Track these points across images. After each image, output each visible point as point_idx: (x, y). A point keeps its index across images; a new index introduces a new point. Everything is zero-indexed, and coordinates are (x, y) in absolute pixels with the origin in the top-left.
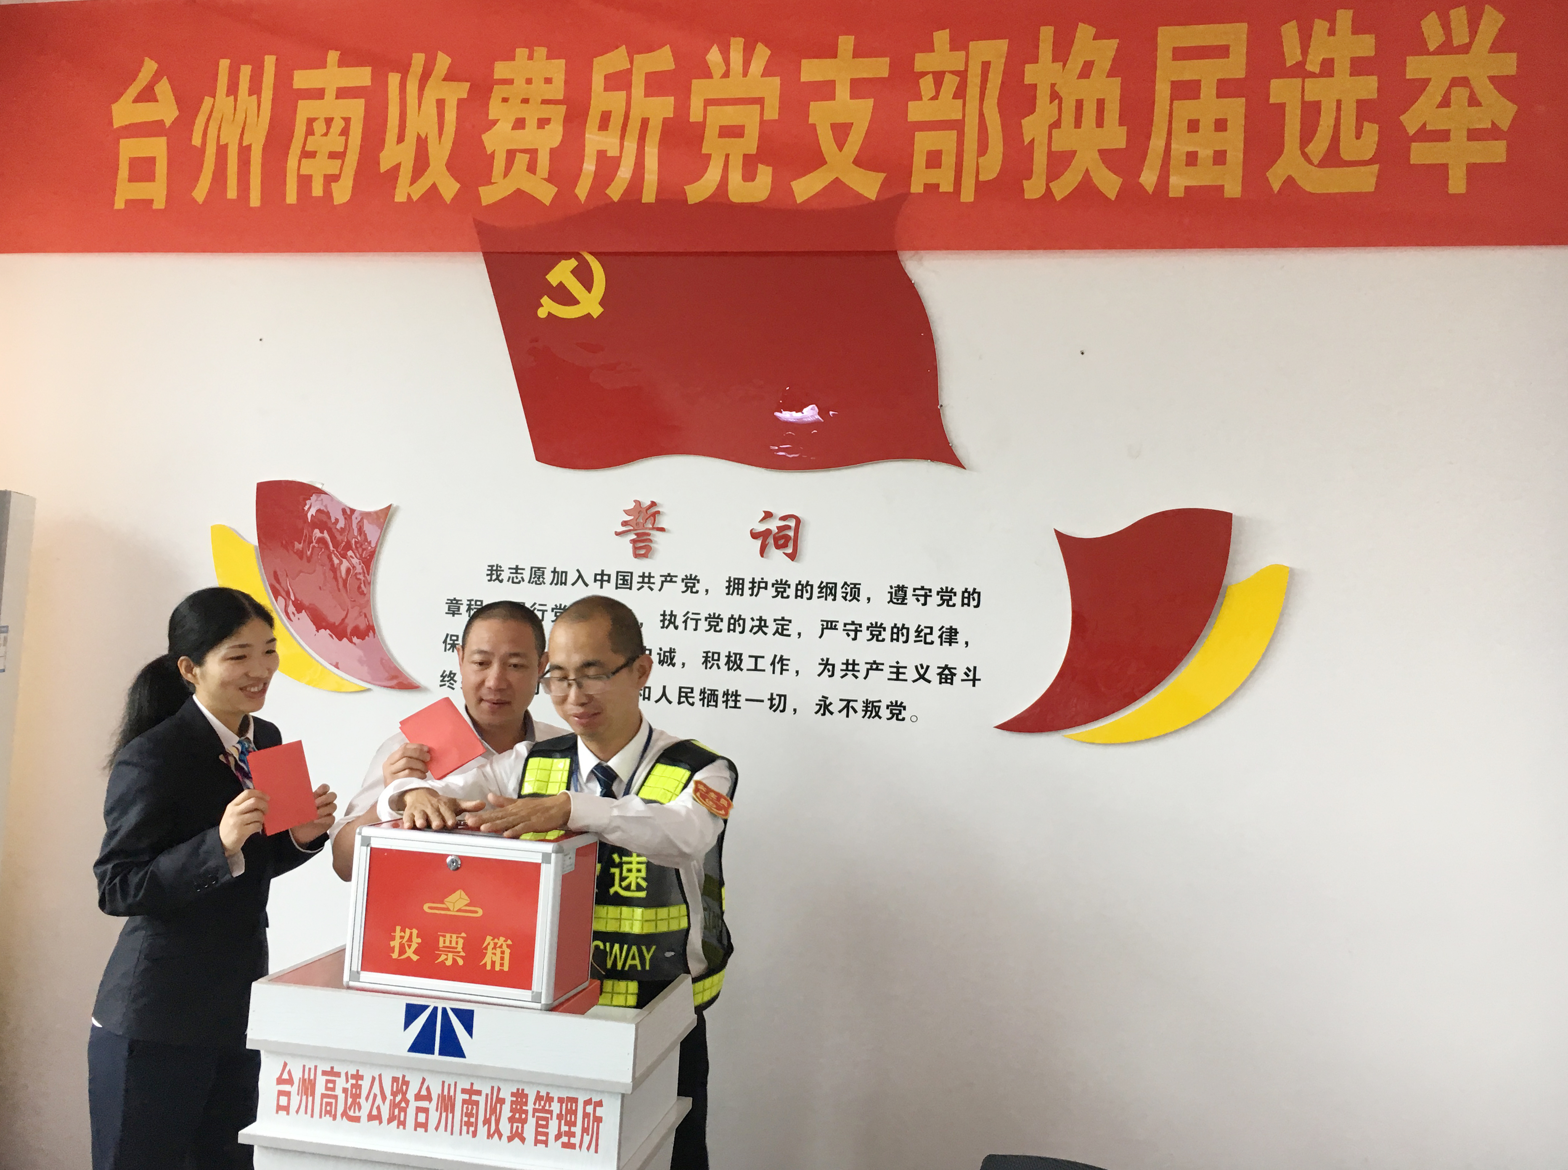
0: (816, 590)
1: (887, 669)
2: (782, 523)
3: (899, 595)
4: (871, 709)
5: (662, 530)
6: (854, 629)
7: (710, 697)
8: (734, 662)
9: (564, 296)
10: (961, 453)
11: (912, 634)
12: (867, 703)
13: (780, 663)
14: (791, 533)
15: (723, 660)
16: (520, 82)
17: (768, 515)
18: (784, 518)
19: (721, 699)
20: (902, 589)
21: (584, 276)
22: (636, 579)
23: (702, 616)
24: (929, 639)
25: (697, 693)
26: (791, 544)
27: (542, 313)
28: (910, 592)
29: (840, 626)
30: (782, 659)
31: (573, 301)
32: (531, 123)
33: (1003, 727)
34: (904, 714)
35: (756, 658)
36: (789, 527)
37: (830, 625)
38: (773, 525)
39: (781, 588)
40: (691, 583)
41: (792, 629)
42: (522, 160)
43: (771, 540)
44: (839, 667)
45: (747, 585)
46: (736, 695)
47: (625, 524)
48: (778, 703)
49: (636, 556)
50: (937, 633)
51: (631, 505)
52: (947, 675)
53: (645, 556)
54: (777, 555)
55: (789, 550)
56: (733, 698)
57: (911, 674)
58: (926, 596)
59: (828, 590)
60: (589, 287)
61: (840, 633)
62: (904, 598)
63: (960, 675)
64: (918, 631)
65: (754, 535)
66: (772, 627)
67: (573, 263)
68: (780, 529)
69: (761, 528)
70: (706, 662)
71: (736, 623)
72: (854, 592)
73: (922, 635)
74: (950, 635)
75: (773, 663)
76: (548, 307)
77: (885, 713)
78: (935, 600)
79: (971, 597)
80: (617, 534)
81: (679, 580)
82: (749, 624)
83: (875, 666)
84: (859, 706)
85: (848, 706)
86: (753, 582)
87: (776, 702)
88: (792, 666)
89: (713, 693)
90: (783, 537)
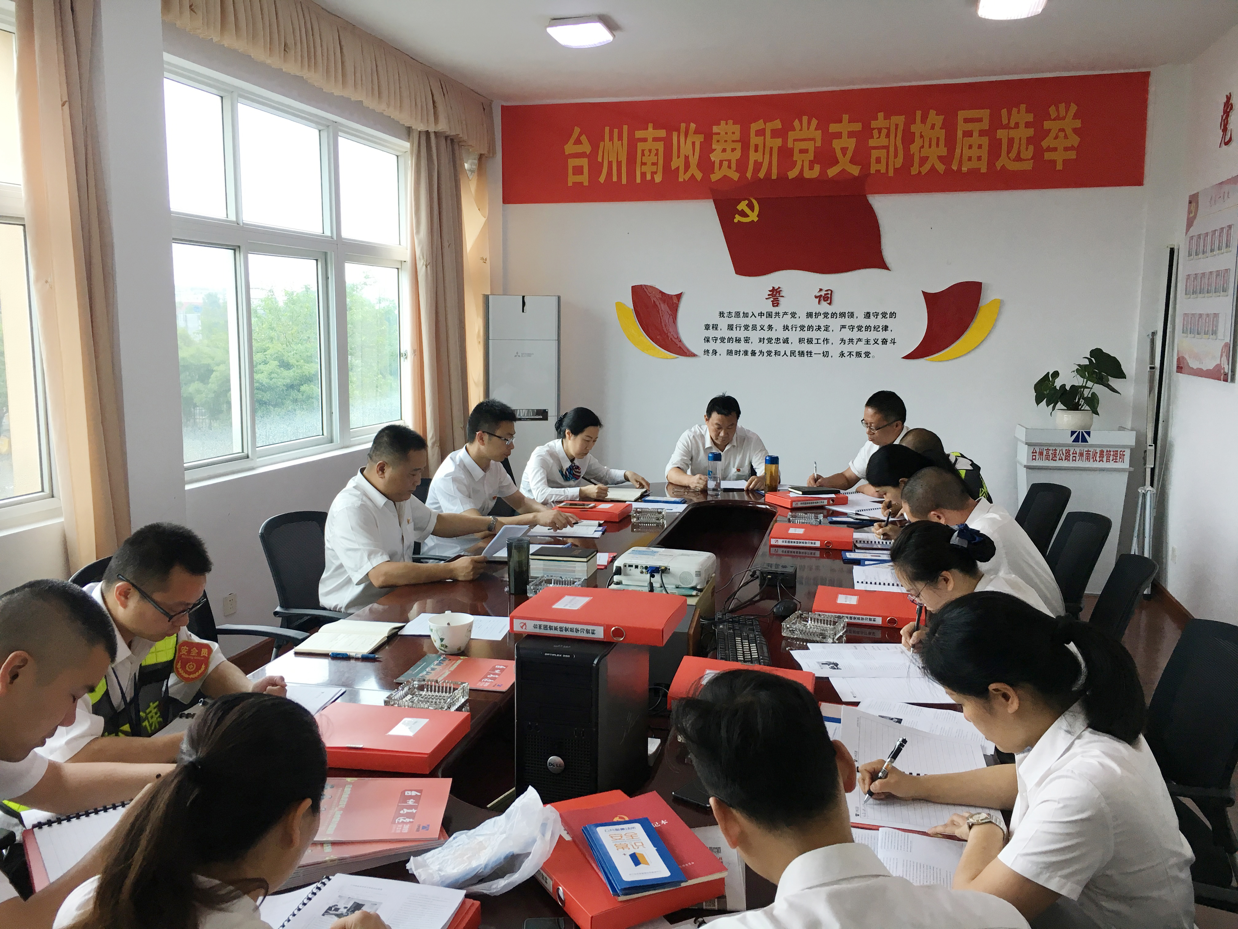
0: (838, 315)
1: (864, 341)
2: (826, 292)
3: (868, 315)
5: (783, 296)
7: (801, 354)
8: (810, 341)
9: (743, 214)
10: (889, 265)
11: (872, 329)
12: (857, 352)
13: (826, 340)
15: (806, 341)
16: (723, 133)
17: (821, 290)
18: (827, 291)
19: (805, 354)
20: (868, 313)
21: (751, 206)
22: (773, 314)
23: (798, 326)
24: (878, 330)
25: (797, 353)
26: (829, 300)
27: (736, 221)
28: (871, 314)
29: (847, 327)
30: (827, 339)
31: (748, 216)
32: (729, 150)
33: (903, 358)
34: (870, 355)
35: (818, 339)
36: (828, 294)
37: (843, 327)
38: (823, 293)
39: (826, 315)
40: (793, 315)
41: (830, 329)
42: (725, 164)
43: (822, 298)
44: (847, 341)
45: (814, 314)
46: (811, 352)
48: (826, 354)
50: (881, 327)
51: (771, 288)
52: (885, 342)
53: (777, 306)
56: (810, 353)
57: (872, 342)
59: (842, 315)
60: (753, 211)
61: (847, 329)
62: (870, 316)
64: (874, 327)
66: (823, 328)
67: (747, 202)
68: (825, 294)
69: (818, 294)
70: (800, 342)
72: (852, 315)
73: (876, 328)
75: (824, 341)
76: (738, 218)
77: (863, 355)
78: (880, 316)
81: (789, 314)
82: (815, 328)
83: (860, 340)
84: (854, 354)
85: (850, 354)
86: (816, 313)
87: (825, 354)
88: (830, 342)
89: (803, 352)
90: (826, 297)
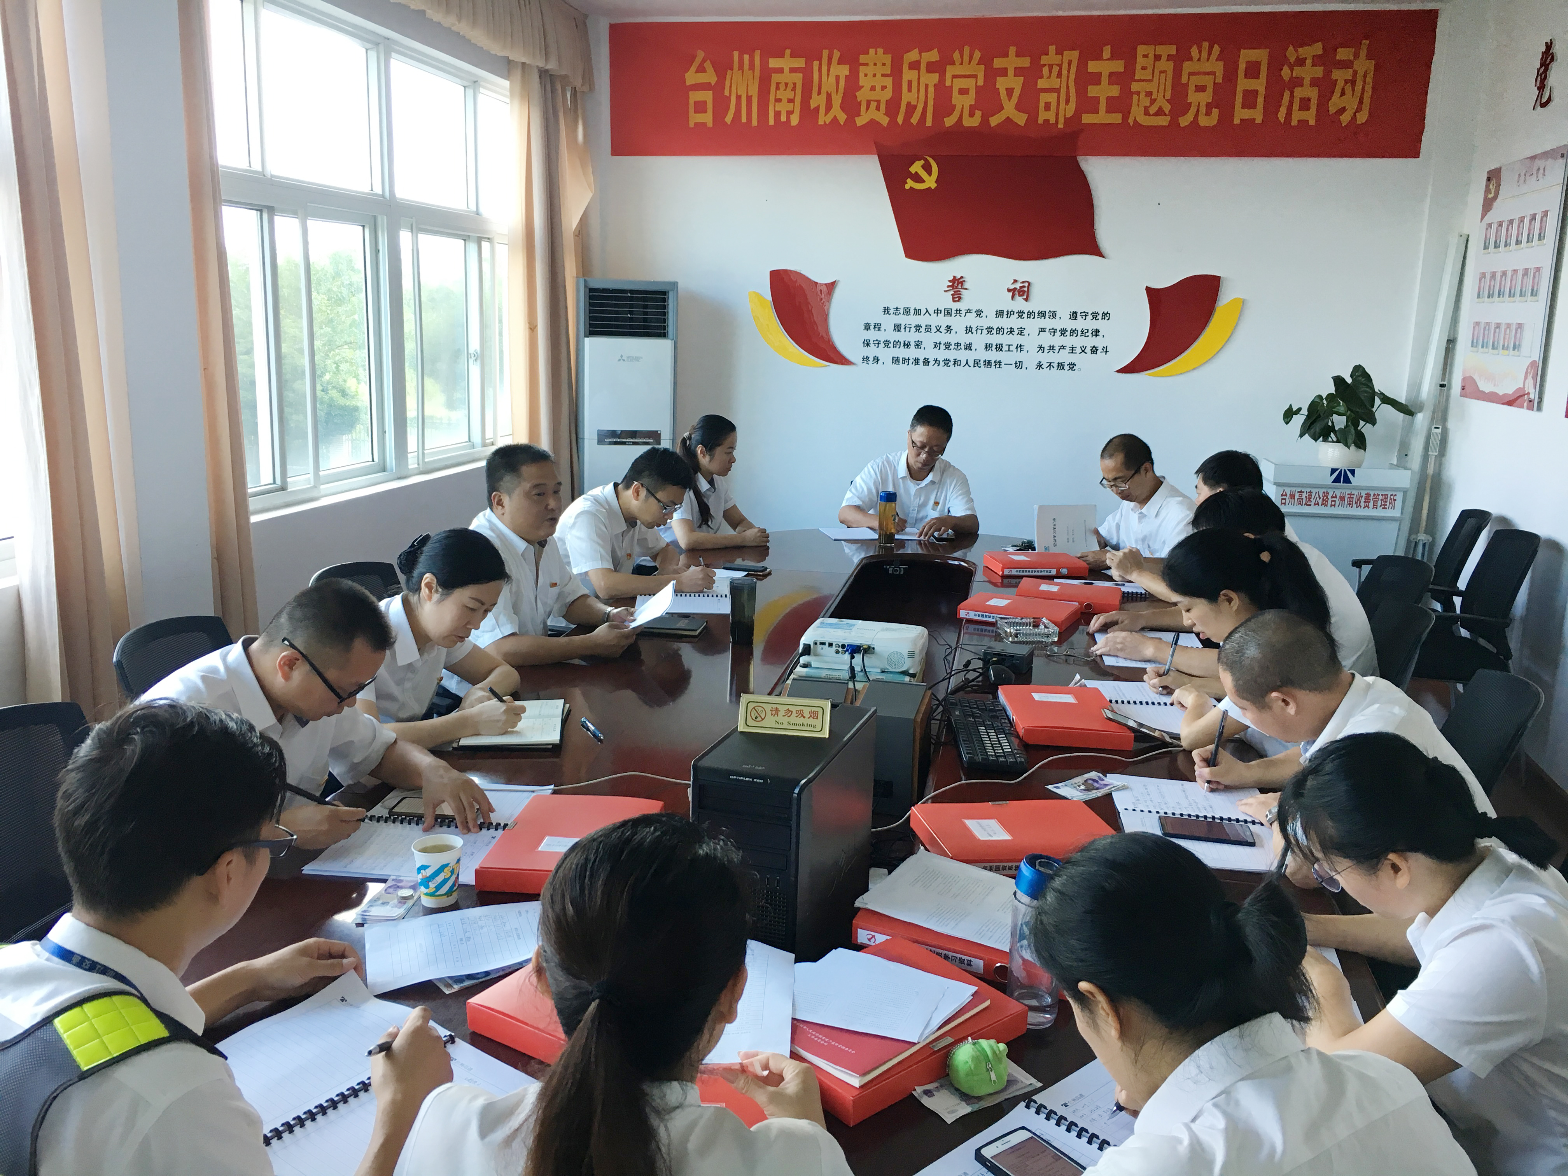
0: (1036, 314)
2: (1022, 285)
4: (1061, 366)
6: (1054, 331)
7: (988, 363)
9: (918, 179)
10: (1103, 251)
11: (1079, 333)
12: (1059, 363)
14: (1026, 289)
15: (994, 347)
17: (1015, 281)
18: (1023, 282)
19: (993, 364)
20: (1075, 313)
21: (927, 168)
23: (984, 328)
24: (1087, 334)
25: (982, 362)
26: (1026, 294)
27: (907, 187)
28: (1079, 314)
29: (1047, 330)
31: (923, 181)
33: (1119, 371)
35: (1009, 345)
36: (1024, 287)
38: (1018, 286)
41: (1025, 332)
43: (1016, 293)
44: (1047, 348)
45: (1005, 313)
46: (1000, 362)
47: (948, 286)
49: (954, 301)
50: (1090, 332)
51: (952, 278)
53: (958, 301)
54: (1019, 300)
57: (1078, 350)
58: (1086, 316)
60: (930, 175)
63: (1100, 350)
64: (1082, 332)
65: (1009, 290)
66: (1016, 331)
67: (922, 162)
68: (1021, 287)
69: (1012, 287)
70: (986, 348)
71: (1000, 330)
74: (1096, 333)
75: (1017, 348)
76: (910, 184)
77: (1067, 367)
79: (1106, 315)
80: (945, 291)
81: (973, 311)
84: (1055, 365)
86: (1008, 312)
88: (1025, 349)
90: (1022, 291)
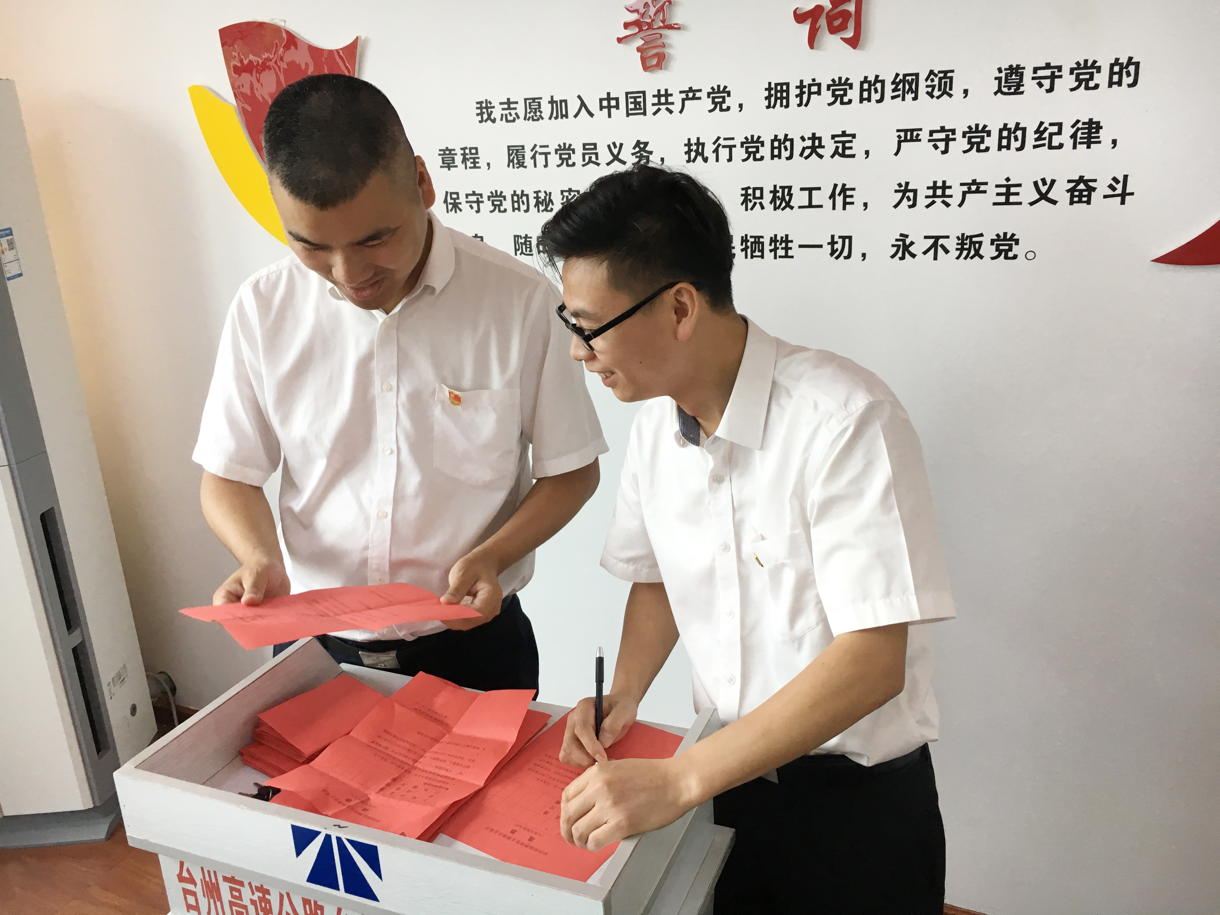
0: (889, 87)
1: (991, 190)
3: (1011, 81)
4: (970, 246)
5: (677, 28)
6: (944, 139)
8: (782, 199)
11: (1031, 137)
12: (962, 239)
13: (843, 194)
14: (851, 8)
15: (768, 197)
19: (767, 247)
20: (1016, 71)
22: (650, 100)
23: (737, 142)
24: (1056, 140)
26: (851, 24)
28: (1028, 74)
29: (924, 135)
30: (844, 189)
34: (1016, 249)
35: (810, 190)
37: (910, 136)
39: (840, 90)
40: (719, 98)
41: (858, 147)
43: (823, 22)
44: (923, 192)
45: (794, 91)
46: (786, 240)
47: (628, 26)
48: (841, 247)
49: (647, 68)
50: (1068, 131)
52: (1082, 190)
53: (659, 66)
54: (832, 44)
55: (849, 34)
56: (782, 245)
57: (1028, 194)
58: (1052, 77)
59: (906, 85)
61: (925, 145)
62: (1019, 85)
63: (1102, 189)
64: (1040, 132)
65: (800, 18)
66: (829, 146)
69: (808, 5)
70: (745, 202)
71: (781, 146)
72: (944, 83)
73: (1046, 135)
74: (1089, 133)
75: (833, 196)
77: (988, 250)
78: (1066, 81)
79: (1125, 70)
80: (620, 41)
81: (703, 95)
82: (798, 146)
83: (975, 187)
84: (952, 244)
85: (936, 245)
86: (801, 86)
87: (838, 246)
88: (858, 198)
89: (758, 241)
90: (840, 14)
